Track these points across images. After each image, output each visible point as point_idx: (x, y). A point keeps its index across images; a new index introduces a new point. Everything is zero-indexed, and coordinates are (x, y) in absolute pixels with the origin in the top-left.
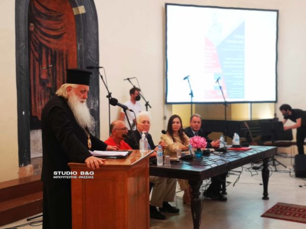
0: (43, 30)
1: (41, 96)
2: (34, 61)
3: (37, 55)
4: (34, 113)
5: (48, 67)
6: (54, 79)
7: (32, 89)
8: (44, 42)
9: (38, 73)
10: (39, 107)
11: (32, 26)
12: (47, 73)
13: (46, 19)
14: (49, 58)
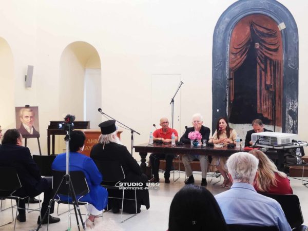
0: (267, 46)
1: (266, 98)
2: (260, 71)
3: (263, 66)
4: (259, 112)
5: (271, 75)
6: (275, 84)
7: (258, 93)
8: (268, 55)
9: (264, 80)
10: (264, 107)
11: (257, 45)
12: (271, 80)
13: (269, 37)
14: (272, 68)
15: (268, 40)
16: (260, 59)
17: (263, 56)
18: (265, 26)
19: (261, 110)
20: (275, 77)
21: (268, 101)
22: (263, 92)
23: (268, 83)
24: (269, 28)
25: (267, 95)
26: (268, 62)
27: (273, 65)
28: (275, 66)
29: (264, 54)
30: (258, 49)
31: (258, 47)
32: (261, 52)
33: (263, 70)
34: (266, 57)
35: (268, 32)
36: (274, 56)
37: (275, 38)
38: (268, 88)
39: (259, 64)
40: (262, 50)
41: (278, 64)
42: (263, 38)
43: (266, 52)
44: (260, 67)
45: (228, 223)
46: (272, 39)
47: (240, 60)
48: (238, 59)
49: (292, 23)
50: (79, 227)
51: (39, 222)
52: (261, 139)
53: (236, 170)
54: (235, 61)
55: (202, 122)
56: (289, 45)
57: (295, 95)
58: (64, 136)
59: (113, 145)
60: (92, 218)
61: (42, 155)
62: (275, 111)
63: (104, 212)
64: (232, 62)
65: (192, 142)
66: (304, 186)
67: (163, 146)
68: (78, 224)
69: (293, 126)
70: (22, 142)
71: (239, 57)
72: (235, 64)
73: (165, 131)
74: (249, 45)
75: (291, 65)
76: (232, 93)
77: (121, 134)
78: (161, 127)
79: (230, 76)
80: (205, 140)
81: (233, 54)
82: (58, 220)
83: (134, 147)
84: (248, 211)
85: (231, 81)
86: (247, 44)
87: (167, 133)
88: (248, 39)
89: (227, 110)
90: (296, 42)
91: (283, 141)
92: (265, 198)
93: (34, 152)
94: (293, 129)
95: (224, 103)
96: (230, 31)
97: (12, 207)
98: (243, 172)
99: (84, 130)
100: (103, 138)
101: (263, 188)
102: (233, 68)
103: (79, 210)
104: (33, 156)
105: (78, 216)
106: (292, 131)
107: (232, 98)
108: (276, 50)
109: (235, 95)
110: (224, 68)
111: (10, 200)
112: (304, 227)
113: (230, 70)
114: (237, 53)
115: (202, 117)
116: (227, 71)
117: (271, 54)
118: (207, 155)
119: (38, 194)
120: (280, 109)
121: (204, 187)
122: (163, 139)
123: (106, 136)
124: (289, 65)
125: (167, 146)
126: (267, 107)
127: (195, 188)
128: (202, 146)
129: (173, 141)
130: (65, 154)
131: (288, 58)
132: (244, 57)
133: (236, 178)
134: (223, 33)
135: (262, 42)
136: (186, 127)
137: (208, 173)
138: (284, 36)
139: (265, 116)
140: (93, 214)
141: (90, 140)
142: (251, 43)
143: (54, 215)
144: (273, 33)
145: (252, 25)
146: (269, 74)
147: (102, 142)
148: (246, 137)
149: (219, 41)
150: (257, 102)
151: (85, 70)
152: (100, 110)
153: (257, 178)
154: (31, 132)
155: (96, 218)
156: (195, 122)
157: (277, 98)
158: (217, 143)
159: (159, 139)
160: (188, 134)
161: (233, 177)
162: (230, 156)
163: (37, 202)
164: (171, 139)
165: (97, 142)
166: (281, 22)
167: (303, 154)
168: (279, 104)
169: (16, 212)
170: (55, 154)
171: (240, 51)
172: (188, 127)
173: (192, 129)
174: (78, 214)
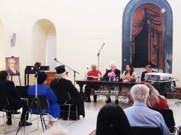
0: (154, 22)
3: (152, 34)
4: (149, 61)
5: (157, 39)
6: (159, 45)
7: (149, 49)
8: (155, 28)
9: (152, 42)
10: (152, 58)
11: (149, 22)
12: (156, 42)
13: (155, 17)
14: (157, 35)
15: (155, 19)
16: (150, 30)
17: (152, 28)
18: (153, 10)
19: (151, 60)
20: (159, 41)
21: (155, 54)
22: (152, 49)
23: (155, 44)
24: (156, 12)
25: (154, 51)
26: (155, 32)
27: (158, 33)
28: (159, 34)
29: (152, 27)
30: (149, 24)
31: (149, 23)
32: (151, 26)
33: (152, 36)
34: (153, 28)
35: (155, 14)
36: (158, 28)
37: (159, 18)
38: (154, 46)
39: (150, 33)
40: (152, 24)
41: (161, 32)
42: (152, 18)
43: (154, 26)
44: (150, 34)
45: (131, 126)
46: (157, 18)
47: (138, 30)
48: (137, 30)
49: (169, 9)
50: (43, 128)
51: (20, 125)
52: (150, 77)
53: (136, 95)
54: (135, 31)
55: (116, 67)
56: (167, 22)
57: (170, 52)
58: (35, 75)
59: (63, 80)
60: (51, 123)
61: (22, 86)
62: (159, 60)
63: (58, 119)
64: (134, 31)
65: (110, 78)
66: (175, 104)
67: (93, 81)
68: (43, 126)
69: (169, 69)
70: (9, 78)
71: (138, 29)
72: (135, 33)
73: (94, 72)
74: (144, 22)
75: (169, 34)
76: (134, 50)
77: (68, 74)
78: (92, 70)
79: (132, 40)
80: (117, 77)
81: (134, 27)
82: (31, 124)
83: (76, 81)
84: (143, 119)
85: (133, 43)
86: (142, 21)
87: (96, 73)
88: (143, 18)
89: (131, 59)
90: (171, 20)
91: (163, 78)
92: (153, 111)
93: (17, 84)
94: (169, 71)
95: (129, 56)
96: (132, 13)
97: (4, 116)
98: (140, 96)
99: (46, 71)
100: (58, 76)
101: (152, 106)
102: (134, 35)
103: (43, 118)
104: (16, 86)
105: (43, 121)
106: (168, 72)
107: (134, 53)
108: (159, 25)
109: (136, 51)
110: (129, 35)
111: (2, 112)
112: (176, 128)
113: (133, 36)
114: (137, 26)
115: (116, 64)
116: (131, 37)
117: (157, 27)
118: (119, 86)
119: (19, 108)
120: (161, 59)
121: (117, 104)
122: (93, 77)
123: (59, 75)
124: (167, 33)
125: (95, 81)
126: (154, 58)
127: (112, 105)
128: (116, 81)
129: (99, 78)
130: (35, 85)
131: (167, 29)
132: (141, 28)
133: (136, 100)
134: (128, 15)
135: (151, 20)
136: (107, 70)
137: (119, 97)
138: (164, 16)
139: (153, 63)
140: (51, 120)
141: (50, 77)
142: (145, 20)
143: (28, 121)
144: (158, 14)
145: (145, 10)
146: (155, 39)
147: (57, 78)
148: (142, 76)
149: (126, 19)
150: (148, 55)
151: (47, 36)
152: (55, 59)
153: (148, 100)
154: (15, 72)
155: (53, 123)
156: (112, 66)
157: (160, 53)
158: (124, 79)
159: (91, 76)
160: (107, 74)
161: (134, 99)
162: (132, 86)
163: (19, 113)
164: (97, 76)
165: (54, 78)
166: (163, 8)
167: (175, 86)
168: (161, 56)
169: (6, 119)
170: (29, 85)
171: (139, 25)
172: (108, 70)
173: (110, 71)
174: (43, 120)
